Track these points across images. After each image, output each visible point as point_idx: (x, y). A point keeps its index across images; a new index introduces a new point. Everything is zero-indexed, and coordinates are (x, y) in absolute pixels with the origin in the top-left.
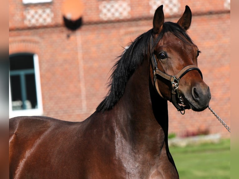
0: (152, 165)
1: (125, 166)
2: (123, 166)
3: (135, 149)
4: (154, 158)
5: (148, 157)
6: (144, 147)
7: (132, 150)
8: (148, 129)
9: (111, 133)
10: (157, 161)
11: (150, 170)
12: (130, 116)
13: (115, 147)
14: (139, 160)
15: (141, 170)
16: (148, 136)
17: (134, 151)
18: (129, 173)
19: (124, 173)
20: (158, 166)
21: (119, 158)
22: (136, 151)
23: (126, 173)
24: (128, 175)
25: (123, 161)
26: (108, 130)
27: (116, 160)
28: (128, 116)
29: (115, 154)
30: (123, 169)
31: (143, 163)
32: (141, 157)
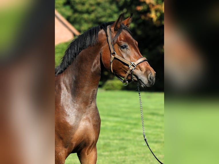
0: (84, 112)
1: (66, 110)
2: (65, 111)
3: (74, 100)
4: (86, 108)
5: (82, 106)
6: (80, 99)
7: (73, 101)
8: (86, 88)
9: (59, 88)
10: (87, 110)
11: (82, 115)
12: (74, 79)
13: (60, 97)
14: (77, 107)
15: (77, 115)
16: (85, 93)
17: (74, 101)
18: (68, 115)
19: (65, 115)
20: (87, 114)
21: (63, 105)
22: (75, 101)
23: (66, 115)
24: (68, 116)
25: (65, 107)
26: (57, 86)
27: (60, 106)
28: (73, 78)
29: (60, 102)
30: (65, 112)
31: (79, 110)
32: (78, 105)
